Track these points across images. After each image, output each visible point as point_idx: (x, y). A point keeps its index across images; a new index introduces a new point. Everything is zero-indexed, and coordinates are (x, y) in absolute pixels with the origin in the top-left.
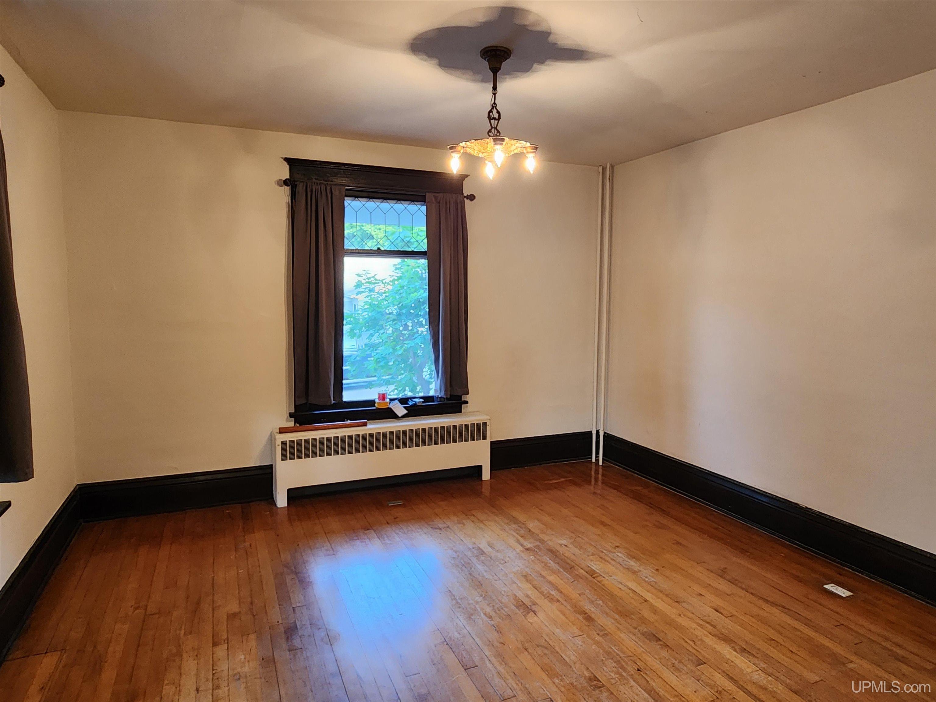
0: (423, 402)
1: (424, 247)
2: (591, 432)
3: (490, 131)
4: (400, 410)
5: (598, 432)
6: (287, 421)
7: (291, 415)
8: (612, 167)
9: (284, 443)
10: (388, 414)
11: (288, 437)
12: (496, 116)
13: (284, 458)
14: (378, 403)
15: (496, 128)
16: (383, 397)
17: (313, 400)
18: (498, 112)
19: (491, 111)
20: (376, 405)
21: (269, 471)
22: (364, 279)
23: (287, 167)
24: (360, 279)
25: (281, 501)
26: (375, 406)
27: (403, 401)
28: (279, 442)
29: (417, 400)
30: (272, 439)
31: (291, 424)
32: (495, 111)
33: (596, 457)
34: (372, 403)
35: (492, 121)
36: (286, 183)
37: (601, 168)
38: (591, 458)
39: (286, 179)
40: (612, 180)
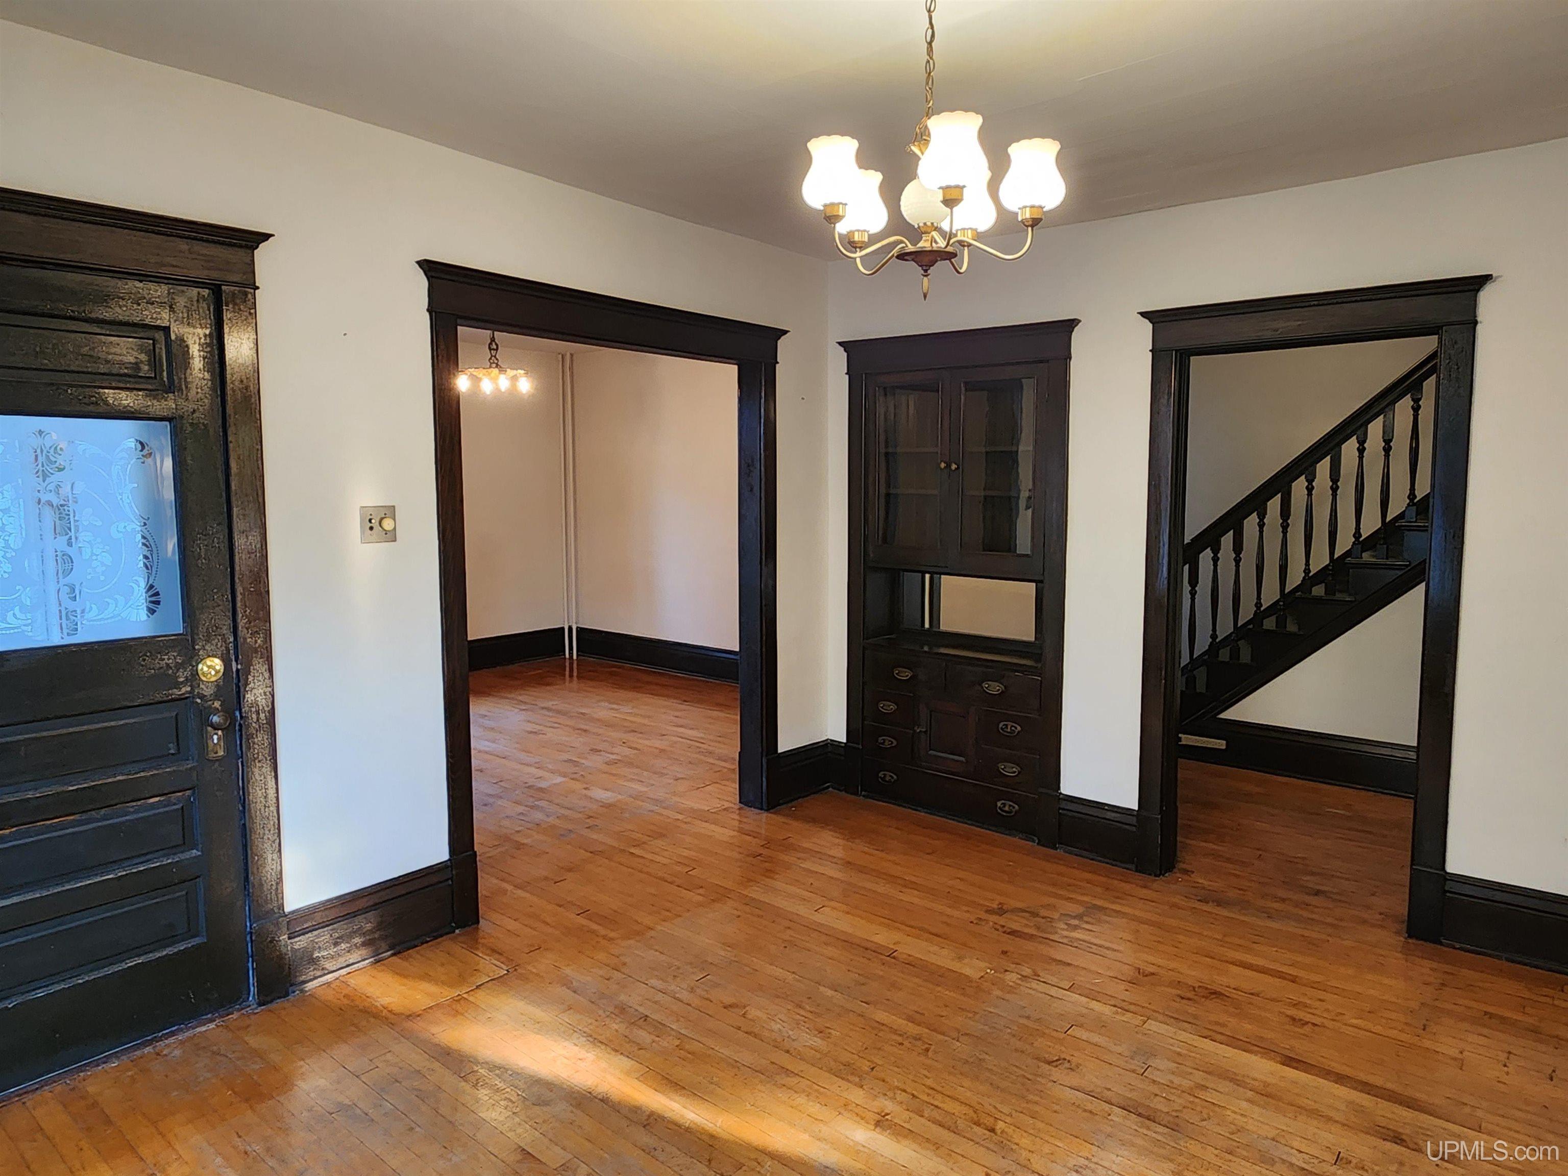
2: (563, 629)
3: (490, 359)
5: (570, 629)
8: (572, 355)
12: (495, 347)
15: (495, 356)
18: (497, 345)
19: (491, 344)
32: (494, 343)
33: (570, 653)
35: (492, 351)
37: (560, 356)
38: (564, 655)
40: (571, 368)
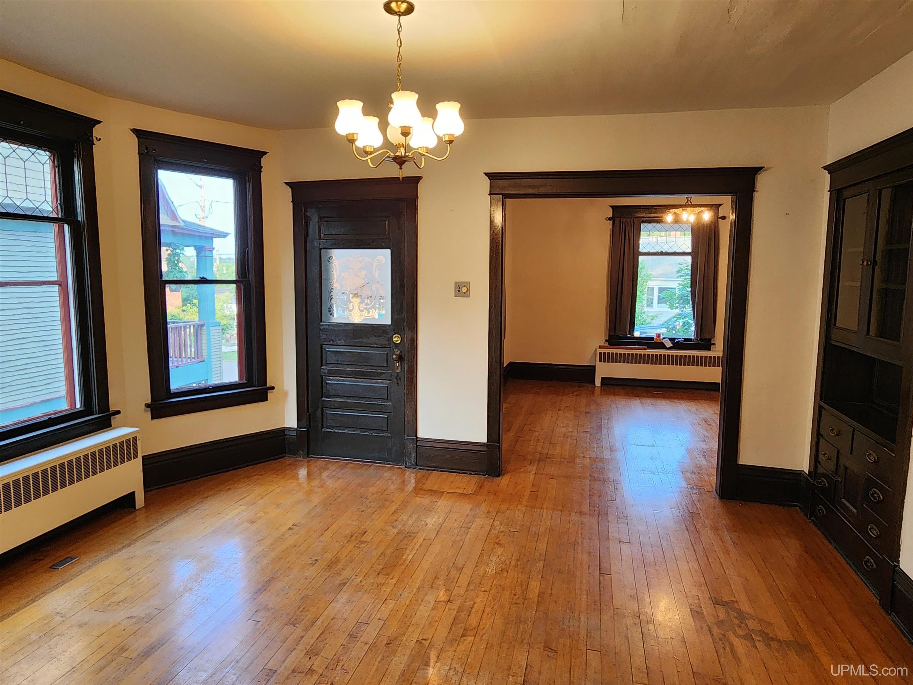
0: (684, 341)
1: (689, 250)
4: (669, 344)
6: (604, 343)
7: (606, 341)
9: (600, 353)
10: (661, 346)
11: (603, 351)
13: (600, 361)
14: (656, 339)
16: (659, 336)
17: (618, 333)
20: (655, 340)
21: (593, 368)
22: (684, 267)
23: (611, 210)
24: (681, 266)
25: (598, 383)
26: (653, 340)
27: (671, 339)
28: (598, 352)
29: (680, 340)
30: (596, 350)
31: (607, 344)
34: (652, 339)
36: (610, 219)
39: (610, 217)
